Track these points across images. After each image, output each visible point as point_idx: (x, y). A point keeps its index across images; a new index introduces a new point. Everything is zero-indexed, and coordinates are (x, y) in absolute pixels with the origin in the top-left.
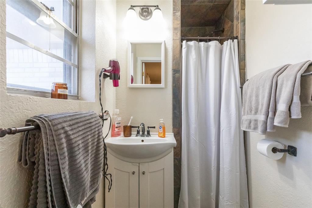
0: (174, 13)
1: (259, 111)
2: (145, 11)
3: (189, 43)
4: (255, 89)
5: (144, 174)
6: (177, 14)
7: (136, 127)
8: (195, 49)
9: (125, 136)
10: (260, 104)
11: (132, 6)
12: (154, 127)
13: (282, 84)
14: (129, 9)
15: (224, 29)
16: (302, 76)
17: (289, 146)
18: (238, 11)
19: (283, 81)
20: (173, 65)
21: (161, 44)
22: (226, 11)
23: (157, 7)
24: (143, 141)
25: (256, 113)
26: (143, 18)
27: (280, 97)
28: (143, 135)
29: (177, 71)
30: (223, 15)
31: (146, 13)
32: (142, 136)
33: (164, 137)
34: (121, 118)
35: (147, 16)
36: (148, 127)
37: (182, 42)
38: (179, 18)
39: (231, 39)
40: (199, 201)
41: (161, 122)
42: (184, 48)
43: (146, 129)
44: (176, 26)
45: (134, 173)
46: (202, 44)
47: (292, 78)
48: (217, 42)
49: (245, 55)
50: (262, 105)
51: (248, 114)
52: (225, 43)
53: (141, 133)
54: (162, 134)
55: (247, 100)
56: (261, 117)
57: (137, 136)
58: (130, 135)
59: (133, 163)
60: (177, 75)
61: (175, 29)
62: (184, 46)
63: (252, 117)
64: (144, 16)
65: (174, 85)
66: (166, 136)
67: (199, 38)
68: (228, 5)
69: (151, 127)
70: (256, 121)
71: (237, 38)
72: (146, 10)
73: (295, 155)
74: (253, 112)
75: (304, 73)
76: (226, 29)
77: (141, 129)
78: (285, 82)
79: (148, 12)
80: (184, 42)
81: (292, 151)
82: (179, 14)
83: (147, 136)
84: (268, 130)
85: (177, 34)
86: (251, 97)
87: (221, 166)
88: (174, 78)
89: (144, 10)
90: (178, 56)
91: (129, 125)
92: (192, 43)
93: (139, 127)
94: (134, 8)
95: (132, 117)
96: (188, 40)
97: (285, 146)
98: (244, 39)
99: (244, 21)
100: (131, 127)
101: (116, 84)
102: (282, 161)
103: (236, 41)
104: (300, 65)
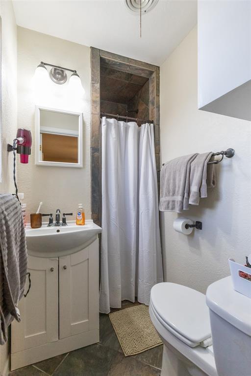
0: (92, 83)
1: (176, 193)
2: (59, 74)
3: (109, 120)
4: (172, 173)
5: (65, 268)
6: (96, 85)
7: (48, 215)
8: (115, 127)
9: (33, 227)
10: (177, 186)
11: (42, 63)
12: (71, 214)
13: (194, 170)
14: (38, 66)
15: (138, 110)
16: (208, 164)
17: (196, 222)
18: (153, 96)
19: (195, 167)
20: (92, 143)
21: (78, 116)
22: (140, 92)
23: (75, 73)
24: (58, 231)
25: (173, 194)
26: (55, 80)
27: (192, 181)
28: (58, 224)
29: (96, 150)
30: (137, 96)
31: (60, 76)
32: (56, 225)
33: (84, 225)
34: (25, 204)
35: (61, 80)
36: (64, 214)
37: (101, 118)
38: (99, 90)
39: (148, 122)
40: (120, 290)
41: (80, 207)
42: (104, 125)
43: (61, 217)
44: (94, 99)
45: (52, 270)
46: (122, 123)
47: (201, 165)
48: (136, 123)
49: (159, 140)
50: (179, 187)
51: (166, 195)
52: (143, 126)
53: (54, 222)
54: (82, 221)
55: (165, 183)
56: (179, 198)
57: (49, 226)
58: (40, 225)
59: (51, 258)
60: (96, 154)
61: (94, 102)
62: (104, 123)
63: (170, 198)
64: (57, 79)
65: (93, 165)
66: (86, 223)
67: (118, 116)
68: (143, 86)
69: (67, 214)
70: (174, 201)
71: (152, 122)
72: (60, 71)
73: (201, 229)
74: (171, 194)
75: (209, 162)
76: (140, 111)
77: (54, 217)
78: (196, 168)
79: (62, 76)
80: (104, 118)
81: (199, 225)
82: (98, 85)
83: (63, 225)
84: (184, 209)
85: (95, 108)
86: (169, 180)
87: (140, 249)
88: (93, 157)
89: (57, 71)
90: (97, 133)
91: (37, 213)
92: (112, 121)
93: (51, 215)
94: (45, 66)
95: (41, 203)
96: (108, 117)
97: (194, 222)
98: (159, 125)
99: (158, 107)
100: (41, 215)
101: (24, 160)
102: (191, 236)
103: (152, 125)
104: (206, 155)
